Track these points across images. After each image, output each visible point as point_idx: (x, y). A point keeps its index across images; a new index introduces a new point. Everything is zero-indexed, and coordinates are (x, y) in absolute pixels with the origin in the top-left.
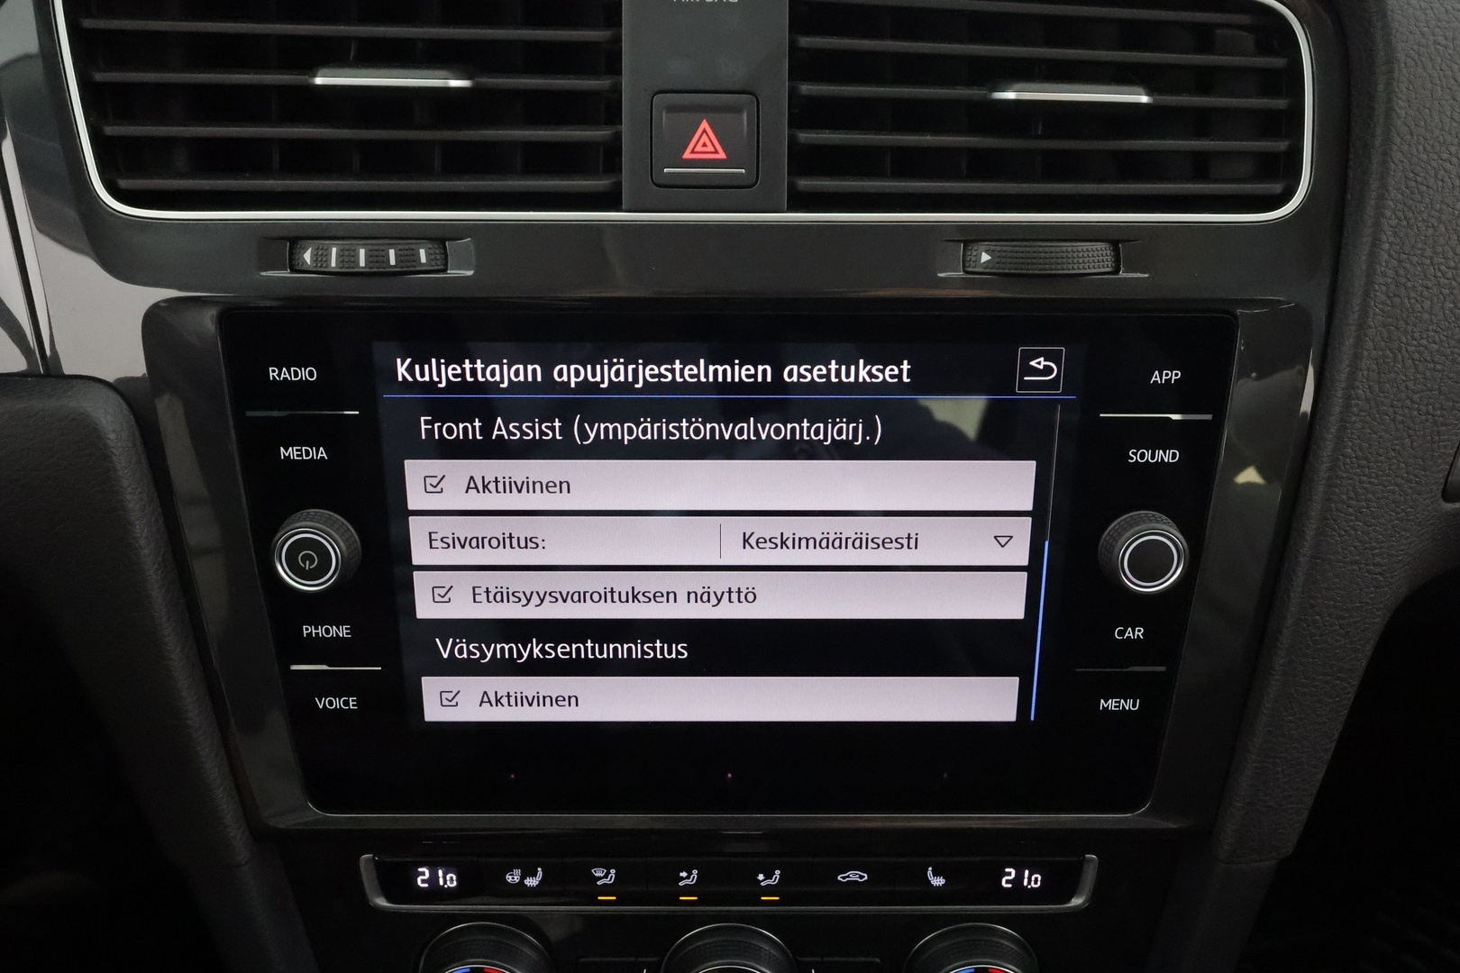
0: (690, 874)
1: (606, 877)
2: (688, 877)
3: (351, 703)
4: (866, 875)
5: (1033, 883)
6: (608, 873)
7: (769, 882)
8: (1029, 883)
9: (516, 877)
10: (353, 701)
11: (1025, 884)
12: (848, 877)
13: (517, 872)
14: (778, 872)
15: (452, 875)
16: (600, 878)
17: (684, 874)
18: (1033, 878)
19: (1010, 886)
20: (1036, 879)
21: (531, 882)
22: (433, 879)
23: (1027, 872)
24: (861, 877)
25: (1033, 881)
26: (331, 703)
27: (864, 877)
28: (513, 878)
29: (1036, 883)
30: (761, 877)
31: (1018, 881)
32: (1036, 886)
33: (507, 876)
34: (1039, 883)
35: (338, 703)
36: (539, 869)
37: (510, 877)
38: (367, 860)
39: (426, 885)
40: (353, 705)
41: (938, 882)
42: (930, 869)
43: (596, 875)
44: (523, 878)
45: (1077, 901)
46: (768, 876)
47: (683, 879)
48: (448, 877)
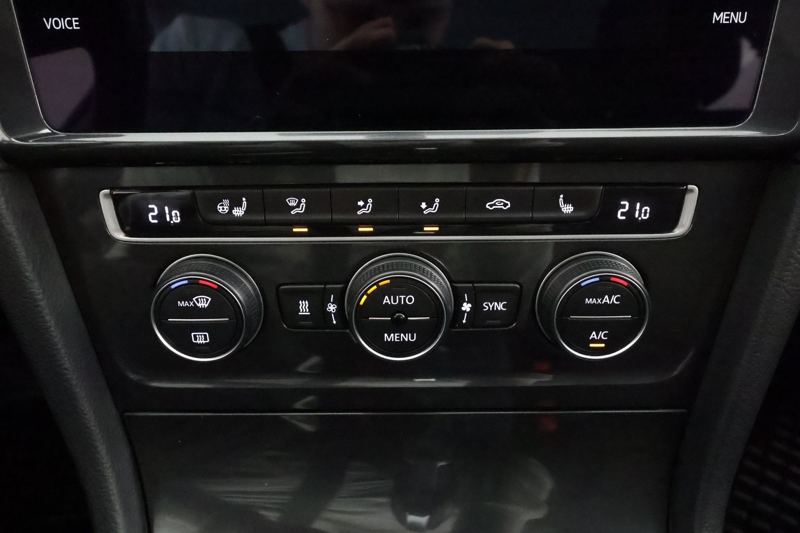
0: (366, 203)
1: (298, 206)
2: (364, 206)
3: (74, 23)
4: (509, 203)
5: (643, 215)
6: (300, 202)
7: (430, 210)
8: (640, 215)
9: (225, 208)
10: (76, 21)
11: (637, 216)
12: (495, 205)
13: (226, 202)
14: (437, 200)
15: (176, 211)
16: (293, 208)
17: (361, 203)
18: (643, 211)
19: (624, 218)
20: (646, 210)
21: (238, 212)
22: (161, 216)
23: (638, 205)
24: (505, 205)
25: (643, 212)
26: (57, 23)
27: (507, 205)
28: (223, 208)
29: (645, 215)
30: (424, 205)
31: (630, 214)
32: (646, 218)
33: (218, 207)
34: (648, 215)
35: (63, 24)
36: (244, 199)
37: (221, 207)
38: (106, 195)
39: (156, 221)
40: (76, 26)
41: (568, 209)
42: (562, 196)
43: (290, 204)
44: (231, 208)
45: (679, 231)
46: (430, 205)
47: (360, 208)
48: (173, 213)
